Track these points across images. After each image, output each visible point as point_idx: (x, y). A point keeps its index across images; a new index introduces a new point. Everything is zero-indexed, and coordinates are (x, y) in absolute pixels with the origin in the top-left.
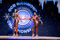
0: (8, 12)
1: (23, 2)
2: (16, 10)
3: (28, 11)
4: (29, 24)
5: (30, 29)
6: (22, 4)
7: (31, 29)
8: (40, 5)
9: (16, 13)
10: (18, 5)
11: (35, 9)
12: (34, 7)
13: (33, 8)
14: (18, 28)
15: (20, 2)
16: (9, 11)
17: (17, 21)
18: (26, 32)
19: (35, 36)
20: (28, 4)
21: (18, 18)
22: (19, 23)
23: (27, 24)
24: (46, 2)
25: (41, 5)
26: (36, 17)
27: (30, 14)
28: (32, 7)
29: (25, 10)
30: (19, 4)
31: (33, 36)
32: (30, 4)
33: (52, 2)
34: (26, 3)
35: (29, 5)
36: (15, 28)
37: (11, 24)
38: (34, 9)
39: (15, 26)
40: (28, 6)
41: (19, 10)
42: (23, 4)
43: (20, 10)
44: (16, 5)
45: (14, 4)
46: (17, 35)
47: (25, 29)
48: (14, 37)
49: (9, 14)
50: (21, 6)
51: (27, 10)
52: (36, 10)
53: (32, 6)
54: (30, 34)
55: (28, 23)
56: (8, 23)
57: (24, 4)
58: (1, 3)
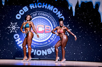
0: (15, 20)
1: (41, 4)
2: (29, 16)
3: (49, 19)
4: (51, 41)
5: (52, 48)
6: (39, 7)
7: (54, 49)
8: (69, 8)
9: (29, 22)
10: (31, 8)
11: (61, 14)
12: (59, 12)
13: (57, 14)
14: (32, 47)
15: (36, 4)
16: (17, 18)
17: (30, 35)
18: (46, 54)
19: (61, 60)
20: (49, 6)
21: (32, 30)
22: (33, 39)
23: (47, 41)
24: (80, 4)
25: (71, 8)
26: (63, 28)
27: (52, 23)
28: (55, 12)
29: (43, 17)
30: (34, 7)
31: (57, 61)
32: (52, 7)
33: (91, 3)
34: (45, 4)
35: (50, 8)
36: (26, 47)
37: (20, 40)
38: (59, 15)
39: (27, 43)
40: (48, 10)
41: (33, 17)
42: (41, 6)
43: (35, 16)
44: (29, 8)
45: (26, 7)
46: (31, 58)
47: (44, 48)
48: (25, 61)
49: (16, 23)
50: (38, 9)
51: (47, 17)
52: (63, 17)
53: (55, 10)
54: (52, 57)
55: (49, 39)
56: (16, 38)
57: (43, 7)
58: (3, 4)
